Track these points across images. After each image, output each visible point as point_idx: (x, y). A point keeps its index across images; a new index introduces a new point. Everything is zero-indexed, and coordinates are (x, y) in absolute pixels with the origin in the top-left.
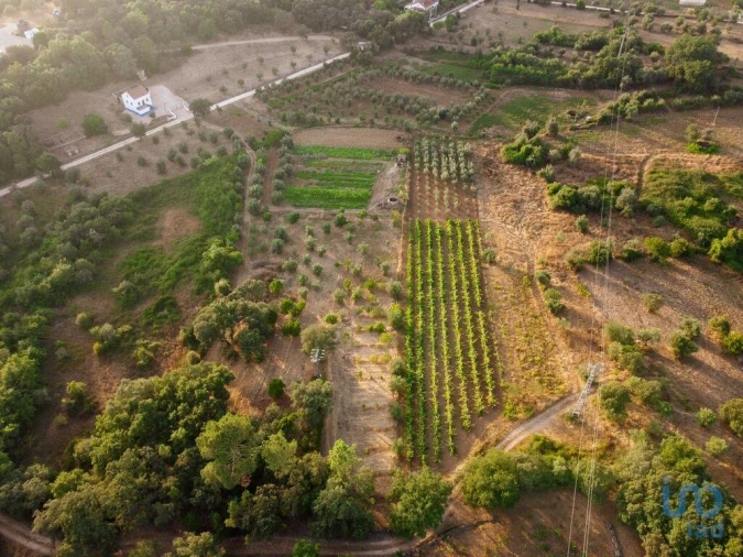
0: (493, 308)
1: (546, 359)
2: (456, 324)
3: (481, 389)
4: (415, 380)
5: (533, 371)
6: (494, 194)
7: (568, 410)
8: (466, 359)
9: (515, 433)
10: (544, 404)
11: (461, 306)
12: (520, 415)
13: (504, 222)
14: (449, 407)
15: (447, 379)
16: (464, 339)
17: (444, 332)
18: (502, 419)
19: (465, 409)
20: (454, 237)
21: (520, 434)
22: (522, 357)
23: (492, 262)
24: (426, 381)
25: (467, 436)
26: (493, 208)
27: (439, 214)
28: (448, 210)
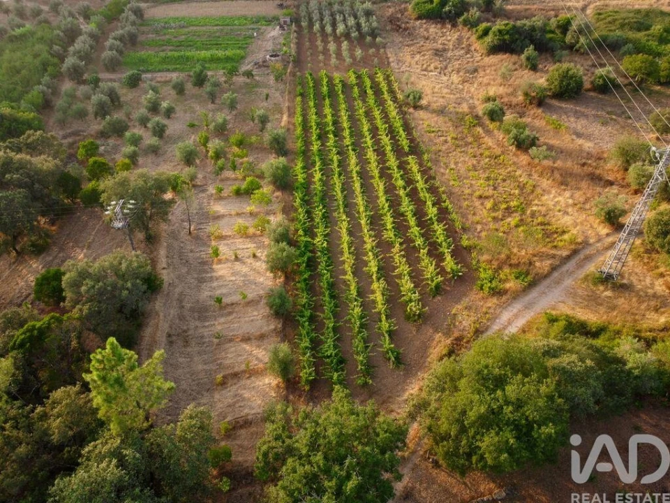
0: (428, 152)
1: (529, 204)
2: (376, 173)
3: (430, 254)
4: (313, 251)
5: (513, 220)
6: (408, 45)
7: (591, 268)
8: (398, 215)
9: (505, 316)
10: (548, 263)
11: (380, 152)
12: (509, 285)
13: (425, 70)
14: (378, 286)
15: (369, 243)
16: (390, 189)
17: (357, 185)
18: (474, 297)
19: (407, 284)
20: (360, 84)
21: (516, 316)
22: (489, 204)
23: (416, 107)
24: (332, 252)
25: (417, 331)
26: (408, 58)
27: (337, 68)
28: (348, 60)
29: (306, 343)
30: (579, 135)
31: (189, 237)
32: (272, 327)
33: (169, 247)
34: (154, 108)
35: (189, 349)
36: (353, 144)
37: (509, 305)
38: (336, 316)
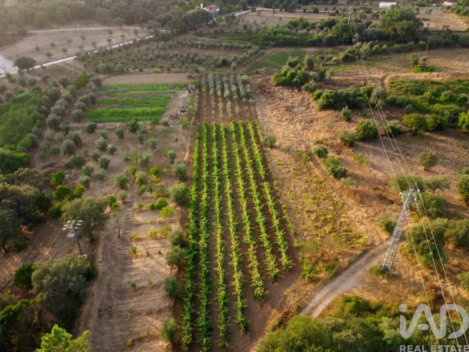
0: (277, 179)
1: (339, 216)
2: (242, 194)
3: (273, 252)
4: (198, 250)
5: (327, 229)
6: (269, 104)
7: (375, 263)
8: (254, 224)
9: (318, 297)
10: (347, 259)
11: (246, 179)
12: (322, 275)
13: (280, 121)
14: (237, 275)
15: (234, 244)
16: (250, 206)
17: (229, 203)
18: (299, 283)
19: (256, 275)
20: (237, 132)
21: (325, 297)
22: (313, 217)
23: (272, 147)
24: (210, 251)
25: (261, 307)
26: (269, 113)
27: (223, 119)
28: (230, 115)
29: (187, 317)
30: (374, 167)
31: (118, 239)
32: (167, 304)
33: (105, 246)
34: (103, 148)
35: (112, 320)
36: (229, 173)
37: (321, 289)
38: (209, 297)
